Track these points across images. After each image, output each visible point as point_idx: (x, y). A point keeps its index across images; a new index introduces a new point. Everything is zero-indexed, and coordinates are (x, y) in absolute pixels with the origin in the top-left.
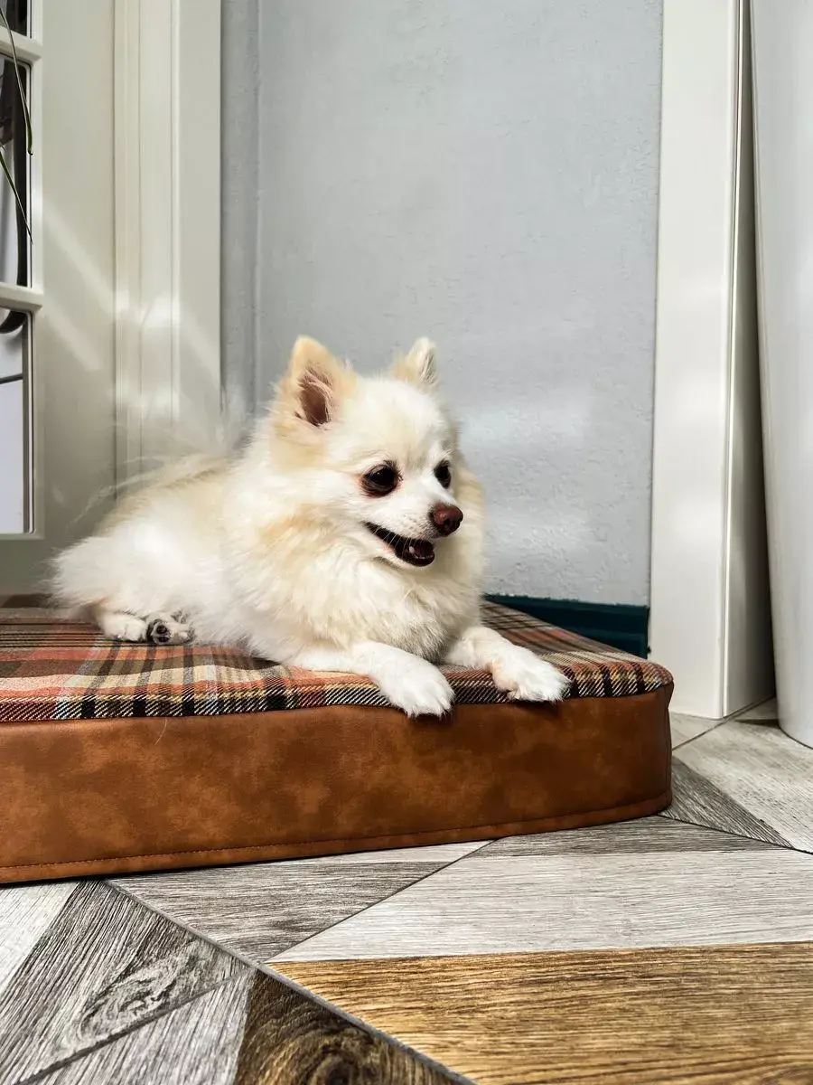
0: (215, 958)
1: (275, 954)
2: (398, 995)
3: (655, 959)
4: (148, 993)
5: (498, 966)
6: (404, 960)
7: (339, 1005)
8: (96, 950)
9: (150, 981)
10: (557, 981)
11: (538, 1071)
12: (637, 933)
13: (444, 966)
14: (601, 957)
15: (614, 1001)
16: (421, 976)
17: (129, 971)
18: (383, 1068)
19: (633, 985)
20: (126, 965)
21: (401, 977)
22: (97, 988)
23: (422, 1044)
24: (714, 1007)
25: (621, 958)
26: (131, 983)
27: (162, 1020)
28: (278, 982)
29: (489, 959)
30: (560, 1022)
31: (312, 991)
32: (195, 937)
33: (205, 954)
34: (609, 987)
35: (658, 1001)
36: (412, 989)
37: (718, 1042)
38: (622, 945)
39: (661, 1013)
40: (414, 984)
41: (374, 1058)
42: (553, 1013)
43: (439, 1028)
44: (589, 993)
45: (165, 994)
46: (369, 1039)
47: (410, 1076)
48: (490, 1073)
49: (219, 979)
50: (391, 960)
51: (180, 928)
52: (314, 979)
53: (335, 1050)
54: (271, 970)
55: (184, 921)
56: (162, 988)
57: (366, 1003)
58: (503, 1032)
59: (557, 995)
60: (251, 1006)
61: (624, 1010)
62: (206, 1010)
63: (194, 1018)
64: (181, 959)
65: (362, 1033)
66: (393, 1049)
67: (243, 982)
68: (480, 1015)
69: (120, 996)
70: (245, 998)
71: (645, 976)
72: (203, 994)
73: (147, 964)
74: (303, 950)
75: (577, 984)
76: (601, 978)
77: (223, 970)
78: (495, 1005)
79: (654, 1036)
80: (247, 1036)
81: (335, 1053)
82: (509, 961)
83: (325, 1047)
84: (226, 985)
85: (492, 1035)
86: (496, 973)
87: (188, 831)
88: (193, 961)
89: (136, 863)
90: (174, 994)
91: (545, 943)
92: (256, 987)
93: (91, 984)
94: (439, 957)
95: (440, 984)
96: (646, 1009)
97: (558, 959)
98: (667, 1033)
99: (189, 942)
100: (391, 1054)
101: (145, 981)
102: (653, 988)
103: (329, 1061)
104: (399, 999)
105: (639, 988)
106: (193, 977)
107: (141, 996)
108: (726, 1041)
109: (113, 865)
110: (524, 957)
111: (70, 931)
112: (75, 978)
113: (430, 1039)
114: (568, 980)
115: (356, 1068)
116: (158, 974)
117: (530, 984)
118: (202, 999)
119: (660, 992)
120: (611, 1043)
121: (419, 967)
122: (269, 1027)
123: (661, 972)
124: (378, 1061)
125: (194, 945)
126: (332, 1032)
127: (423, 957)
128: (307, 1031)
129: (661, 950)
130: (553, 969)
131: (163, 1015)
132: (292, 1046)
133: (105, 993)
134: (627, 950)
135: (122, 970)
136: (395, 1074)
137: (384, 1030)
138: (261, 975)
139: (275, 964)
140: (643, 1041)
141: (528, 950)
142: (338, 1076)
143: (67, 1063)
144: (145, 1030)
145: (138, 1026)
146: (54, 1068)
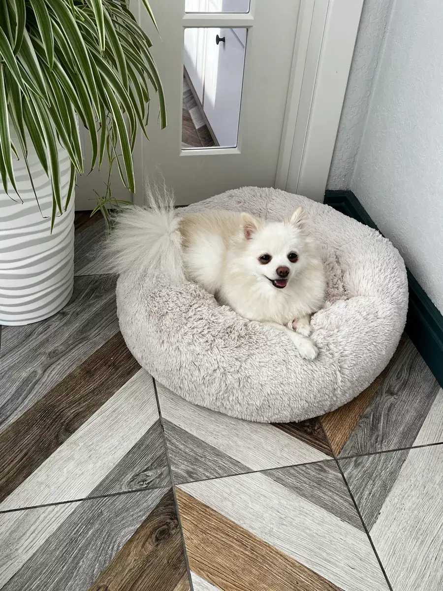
0: (167, 476)
1: (180, 484)
2: (194, 517)
4: (146, 481)
5: (223, 523)
6: (205, 506)
7: (180, 511)
8: (144, 457)
9: (149, 476)
10: (232, 537)
13: (211, 515)
14: (250, 536)
15: (237, 552)
16: (204, 514)
18: (173, 535)
19: (246, 550)
21: (199, 512)
22: (137, 472)
23: (186, 534)
25: (254, 540)
26: (144, 474)
27: (143, 492)
28: (173, 494)
30: (219, 549)
31: (178, 503)
32: (168, 464)
33: (166, 473)
34: (240, 547)
35: (246, 559)
36: (198, 517)
38: (260, 536)
39: (243, 562)
40: (200, 516)
41: (173, 532)
42: (219, 545)
43: (193, 533)
45: (149, 483)
46: (178, 526)
47: (176, 541)
49: (163, 485)
50: (202, 504)
52: (180, 499)
53: (168, 524)
54: (175, 489)
56: (149, 481)
57: (185, 515)
58: (204, 543)
59: (227, 541)
60: (162, 500)
61: (235, 556)
62: (153, 495)
63: (149, 496)
64: (159, 472)
65: (177, 523)
66: (180, 531)
67: (166, 490)
68: (204, 535)
69: (140, 478)
70: (162, 496)
71: (253, 550)
73: (151, 469)
74: (187, 487)
75: (235, 541)
76: (242, 543)
77: (165, 482)
78: (210, 534)
79: (233, 567)
80: (155, 508)
82: (228, 523)
83: (167, 522)
84: (162, 488)
85: (201, 542)
86: (221, 525)
88: (161, 474)
90: (150, 485)
92: (168, 493)
93: (137, 470)
94: (213, 510)
95: (205, 520)
96: (241, 559)
97: (239, 530)
98: (237, 568)
99: (165, 466)
100: (178, 533)
101: (147, 476)
102: (250, 555)
103: (165, 527)
104: (192, 518)
105: (247, 553)
106: (158, 481)
107: (144, 481)
108: (246, 579)
110: (233, 524)
111: (142, 445)
112: (135, 465)
113: (189, 534)
114: (234, 539)
115: (168, 533)
116: (151, 475)
117: (224, 533)
118: (156, 490)
120: (222, 562)
121: (206, 510)
122: (161, 509)
123: (258, 551)
124: (173, 533)
125: (165, 468)
126: (171, 519)
127: (211, 508)
128: (167, 515)
130: (234, 532)
131: (145, 490)
132: (162, 517)
133: (138, 475)
135: (145, 468)
136: (174, 539)
137: (182, 525)
138: (172, 489)
139: (177, 487)
140: (229, 566)
141: (236, 522)
142: (163, 532)
143: (120, 494)
144: (139, 493)
145: (139, 490)
146: (118, 494)
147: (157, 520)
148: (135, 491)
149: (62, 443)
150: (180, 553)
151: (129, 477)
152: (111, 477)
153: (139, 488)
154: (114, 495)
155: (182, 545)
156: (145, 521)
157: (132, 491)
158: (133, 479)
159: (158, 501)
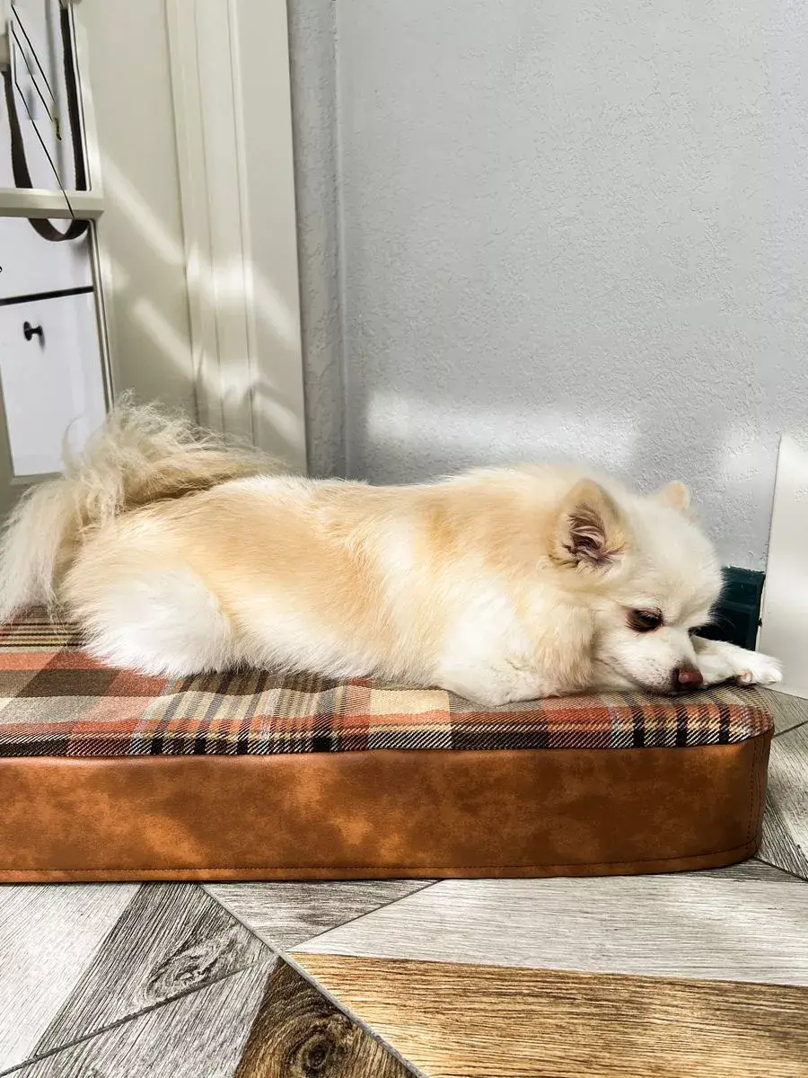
0: (249, 943)
1: (297, 944)
2: (381, 992)
3: (610, 984)
4: (196, 968)
5: (471, 976)
6: (395, 961)
7: (333, 994)
8: (162, 927)
9: (199, 958)
10: (516, 994)
11: (469, 1066)
12: (605, 958)
13: (426, 971)
14: (562, 977)
15: (556, 1018)
16: (405, 977)
17: (185, 947)
18: (353, 1049)
19: (578, 1006)
20: (182, 942)
21: (389, 977)
22: (160, 959)
23: (387, 1034)
24: (639, 1034)
25: (578, 979)
26: (185, 957)
27: (203, 991)
28: (292, 969)
29: (465, 968)
30: (504, 1029)
31: (316, 980)
32: (238, 922)
33: (242, 938)
34: (557, 1005)
35: (593, 1023)
36: (394, 988)
37: (626, 1064)
38: (586, 968)
39: (591, 1033)
40: (397, 984)
41: (349, 1040)
42: (500, 1022)
43: (406, 1023)
44: (538, 1008)
45: (208, 970)
46: (349, 1024)
47: (371, 1058)
48: (432, 1064)
49: (250, 961)
50: (385, 960)
51: (228, 912)
52: (320, 970)
53: (322, 1030)
54: (290, 959)
56: (207, 965)
57: (355, 995)
58: (453, 1032)
59: (511, 1007)
60: (269, 987)
61: (561, 1027)
62: (236, 986)
63: (226, 993)
64: (223, 941)
65: (345, 1019)
66: (366, 1034)
67: (267, 966)
68: (440, 1016)
69: (176, 967)
70: (265, 979)
71: (593, 1000)
72: (236, 973)
73: (198, 943)
74: (317, 943)
75: (531, 1000)
76: (554, 997)
77: (254, 954)
78: (455, 1009)
79: (575, 1051)
80: (262, 1011)
81: (321, 1032)
82: (482, 973)
83: (316, 1027)
84: (253, 967)
85: (444, 1034)
86: (467, 981)
88: (232, 943)
90: (214, 970)
91: (518, 959)
92: (275, 972)
93: (156, 956)
94: (424, 962)
95: (417, 986)
96: (580, 1029)
97: (523, 975)
98: (587, 1051)
99: (232, 926)
100: (363, 1038)
101: (195, 957)
102: (594, 1010)
103: (316, 1038)
104: (380, 994)
105: (583, 1009)
106: (231, 958)
107: (191, 969)
108: (633, 1064)
110: (496, 970)
111: (144, 908)
112: (145, 949)
113: (396, 1031)
114: (525, 995)
115: (334, 1046)
116: (205, 952)
117: (490, 995)
118: (234, 977)
119: (598, 1015)
120: (538, 1053)
121: (405, 968)
123: (609, 998)
124: (350, 1043)
125: (236, 928)
126: (324, 1016)
127: (412, 961)
128: (304, 1013)
129: (619, 977)
130: (516, 984)
131: (205, 986)
132: (292, 1022)
133: (166, 964)
134: (590, 973)
135: (180, 946)
136: (361, 1054)
137: (363, 1019)
138: (281, 961)
139: (293, 953)
140: (563, 1054)
141: (501, 964)
142: (318, 1052)
143: (135, 1017)
144: (190, 997)
145: (186, 993)
146: (127, 1019)
147: (279, 1037)
148: (176, 998)
151: (143, 973)
153: (183, 987)
154: (115, 1026)
155: (394, 1059)
156: (248, 1047)
157: (168, 1001)
158: (157, 975)
159: (257, 996)
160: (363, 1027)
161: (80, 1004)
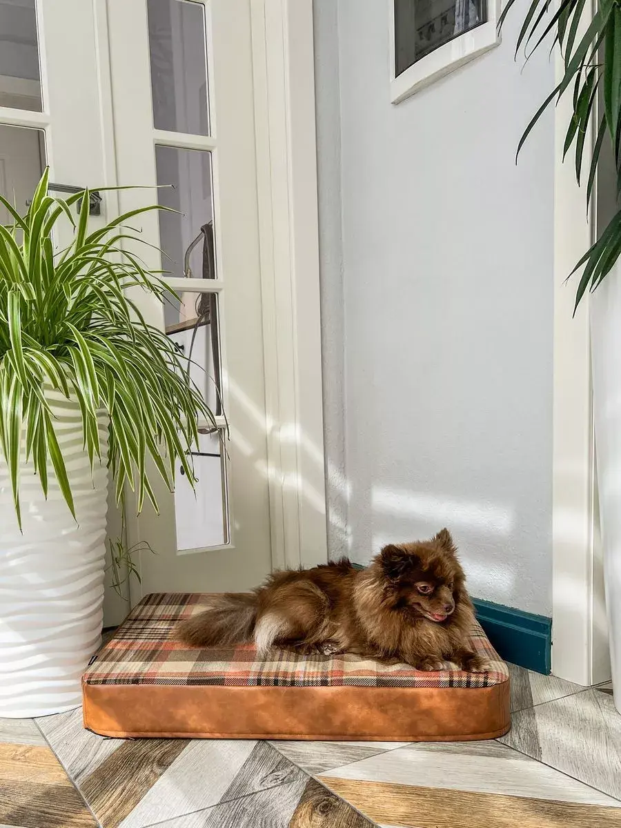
4: (278, 778)
7: (332, 790)
9: (279, 775)
17: (273, 772)
18: (338, 806)
20: (272, 770)
21: (354, 785)
22: (264, 775)
23: (351, 803)
26: (274, 775)
27: (281, 786)
28: (316, 781)
30: (396, 803)
31: (326, 785)
33: (296, 770)
38: (433, 786)
40: (357, 788)
41: (337, 803)
43: (359, 800)
45: (283, 779)
46: (337, 799)
47: (345, 809)
48: (368, 812)
49: (299, 777)
51: (289, 761)
52: (327, 782)
53: (326, 800)
54: (316, 778)
55: (290, 759)
57: (340, 790)
58: (377, 803)
60: (307, 786)
61: (418, 804)
62: (294, 786)
63: (290, 787)
64: (288, 770)
65: (335, 797)
66: (343, 802)
67: (306, 780)
68: (373, 799)
70: (305, 784)
71: (433, 796)
73: (279, 771)
75: (409, 795)
77: (301, 775)
80: (304, 793)
83: (324, 799)
84: (301, 779)
85: (373, 804)
87: (294, 728)
89: (277, 736)
90: (285, 780)
92: (309, 782)
93: (262, 774)
94: (369, 781)
95: (366, 789)
96: (426, 804)
98: (426, 811)
101: (277, 775)
105: (429, 799)
107: (276, 779)
109: (269, 736)
111: (255, 757)
112: (257, 772)
113: (355, 802)
114: (407, 794)
115: (331, 805)
116: (282, 774)
118: (293, 782)
119: (434, 801)
121: (361, 783)
122: (310, 792)
123: (440, 796)
125: (293, 767)
126: (327, 796)
128: (320, 794)
129: (445, 790)
131: (282, 784)
132: (316, 797)
133: (266, 777)
134: (434, 788)
136: (341, 808)
137: (342, 798)
138: (312, 778)
142: (326, 806)
143: (256, 793)
144: (277, 788)
145: (275, 786)
146: (253, 793)
147: (312, 801)
148: (271, 788)
149: (161, 775)
150: (356, 816)
151: (256, 780)
152: (238, 784)
153: (273, 785)
154: (249, 795)
155: (354, 810)
156: (299, 804)
157: (268, 789)
158: (263, 780)
159: (302, 789)
160: (342, 800)
161: (235, 787)
